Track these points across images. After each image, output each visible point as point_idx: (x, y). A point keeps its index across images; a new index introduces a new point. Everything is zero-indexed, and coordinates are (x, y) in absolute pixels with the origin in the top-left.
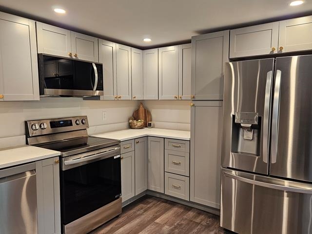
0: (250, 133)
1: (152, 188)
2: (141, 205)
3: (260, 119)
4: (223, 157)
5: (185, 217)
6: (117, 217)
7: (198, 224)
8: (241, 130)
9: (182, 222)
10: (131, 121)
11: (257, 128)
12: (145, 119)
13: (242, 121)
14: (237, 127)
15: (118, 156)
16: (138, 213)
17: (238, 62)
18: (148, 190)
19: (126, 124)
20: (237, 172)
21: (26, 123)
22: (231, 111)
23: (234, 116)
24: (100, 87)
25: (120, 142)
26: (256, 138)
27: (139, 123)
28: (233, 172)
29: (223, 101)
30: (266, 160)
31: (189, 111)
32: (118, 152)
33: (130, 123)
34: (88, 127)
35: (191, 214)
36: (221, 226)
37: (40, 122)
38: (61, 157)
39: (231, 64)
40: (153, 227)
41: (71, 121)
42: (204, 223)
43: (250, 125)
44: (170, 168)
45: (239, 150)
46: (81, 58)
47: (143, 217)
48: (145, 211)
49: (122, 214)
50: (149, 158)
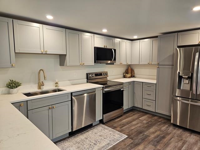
0: (187, 80)
1: (136, 105)
2: (131, 113)
3: (192, 74)
4: (173, 91)
5: (153, 118)
6: (121, 116)
7: (160, 121)
8: (183, 79)
9: (152, 120)
10: (125, 74)
11: (191, 78)
12: (131, 74)
13: (183, 75)
14: (180, 78)
15: (122, 89)
16: (131, 115)
17: (181, 48)
18: (134, 107)
19: (122, 76)
20: (180, 98)
21: (87, 74)
22: (177, 70)
23: (179, 73)
24: (115, 59)
25: (123, 83)
26: (190, 83)
27: (129, 75)
28: (178, 98)
29: (174, 65)
30: (195, 93)
31: (156, 70)
32: (123, 88)
33: (124, 75)
34: (108, 76)
35: (156, 118)
36: (172, 122)
37: (92, 74)
38: (103, 87)
39: (178, 49)
40: (139, 121)
41: (102, 73)
42: (163, 121)
43: (187, 77)
44: (146, 96)
45: (181, 88)
46: (108, 47)
47: (133, 117)
48: (133, 115)
49: (123, 115)
50: (135, 91)
